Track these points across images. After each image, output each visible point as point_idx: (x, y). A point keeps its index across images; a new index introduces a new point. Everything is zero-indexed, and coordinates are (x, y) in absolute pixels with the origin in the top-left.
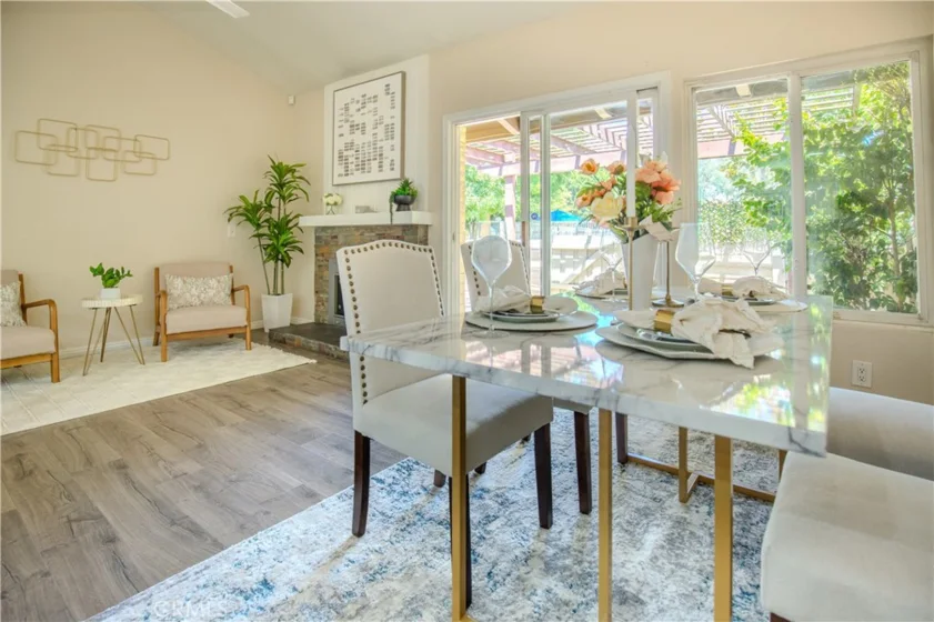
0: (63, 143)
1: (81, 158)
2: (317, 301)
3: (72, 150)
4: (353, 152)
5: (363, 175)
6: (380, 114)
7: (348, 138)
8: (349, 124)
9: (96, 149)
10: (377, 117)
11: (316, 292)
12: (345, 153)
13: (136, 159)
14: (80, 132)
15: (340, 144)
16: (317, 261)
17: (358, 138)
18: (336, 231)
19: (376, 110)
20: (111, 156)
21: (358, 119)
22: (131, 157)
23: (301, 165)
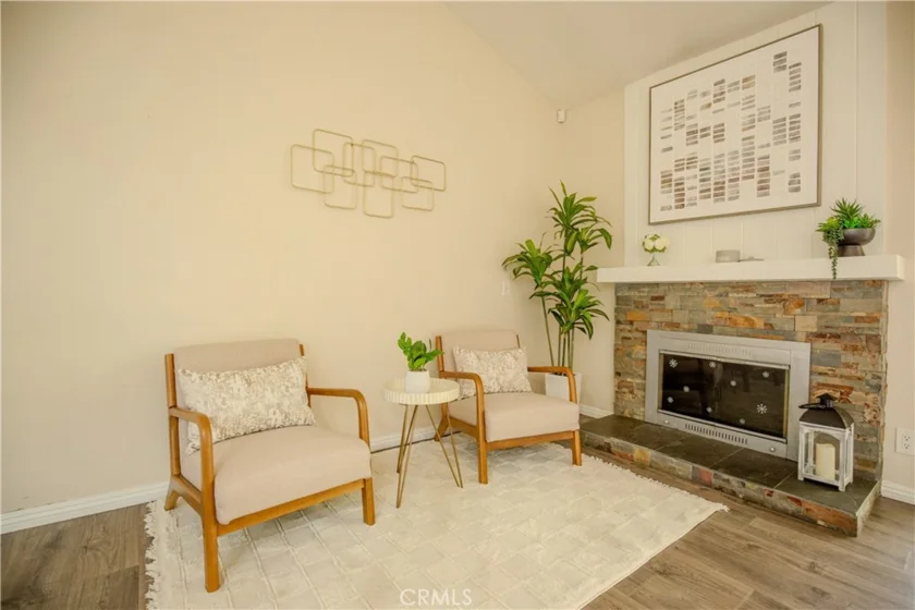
0: (340, 165)
1: (359, 185)
2: (619, 386)
3: (349, 173)
4: (696, 171)
5: (719, 204)
6: (758, 103)
7: (685, 151)
8: (684, 131)
9: (374, 173)
10: (754, 111)
11: (618, 374)
12: (675, 176)
13: (413, 189)
14: (356, 148)
15: (663, 163)
16: (617, 332)
17: (706, 149)
18: (662, 288)
19: (750, 101)
20: (387, 182)
21: (705, 120)
22: (407, 185)
23: (592, 199)
